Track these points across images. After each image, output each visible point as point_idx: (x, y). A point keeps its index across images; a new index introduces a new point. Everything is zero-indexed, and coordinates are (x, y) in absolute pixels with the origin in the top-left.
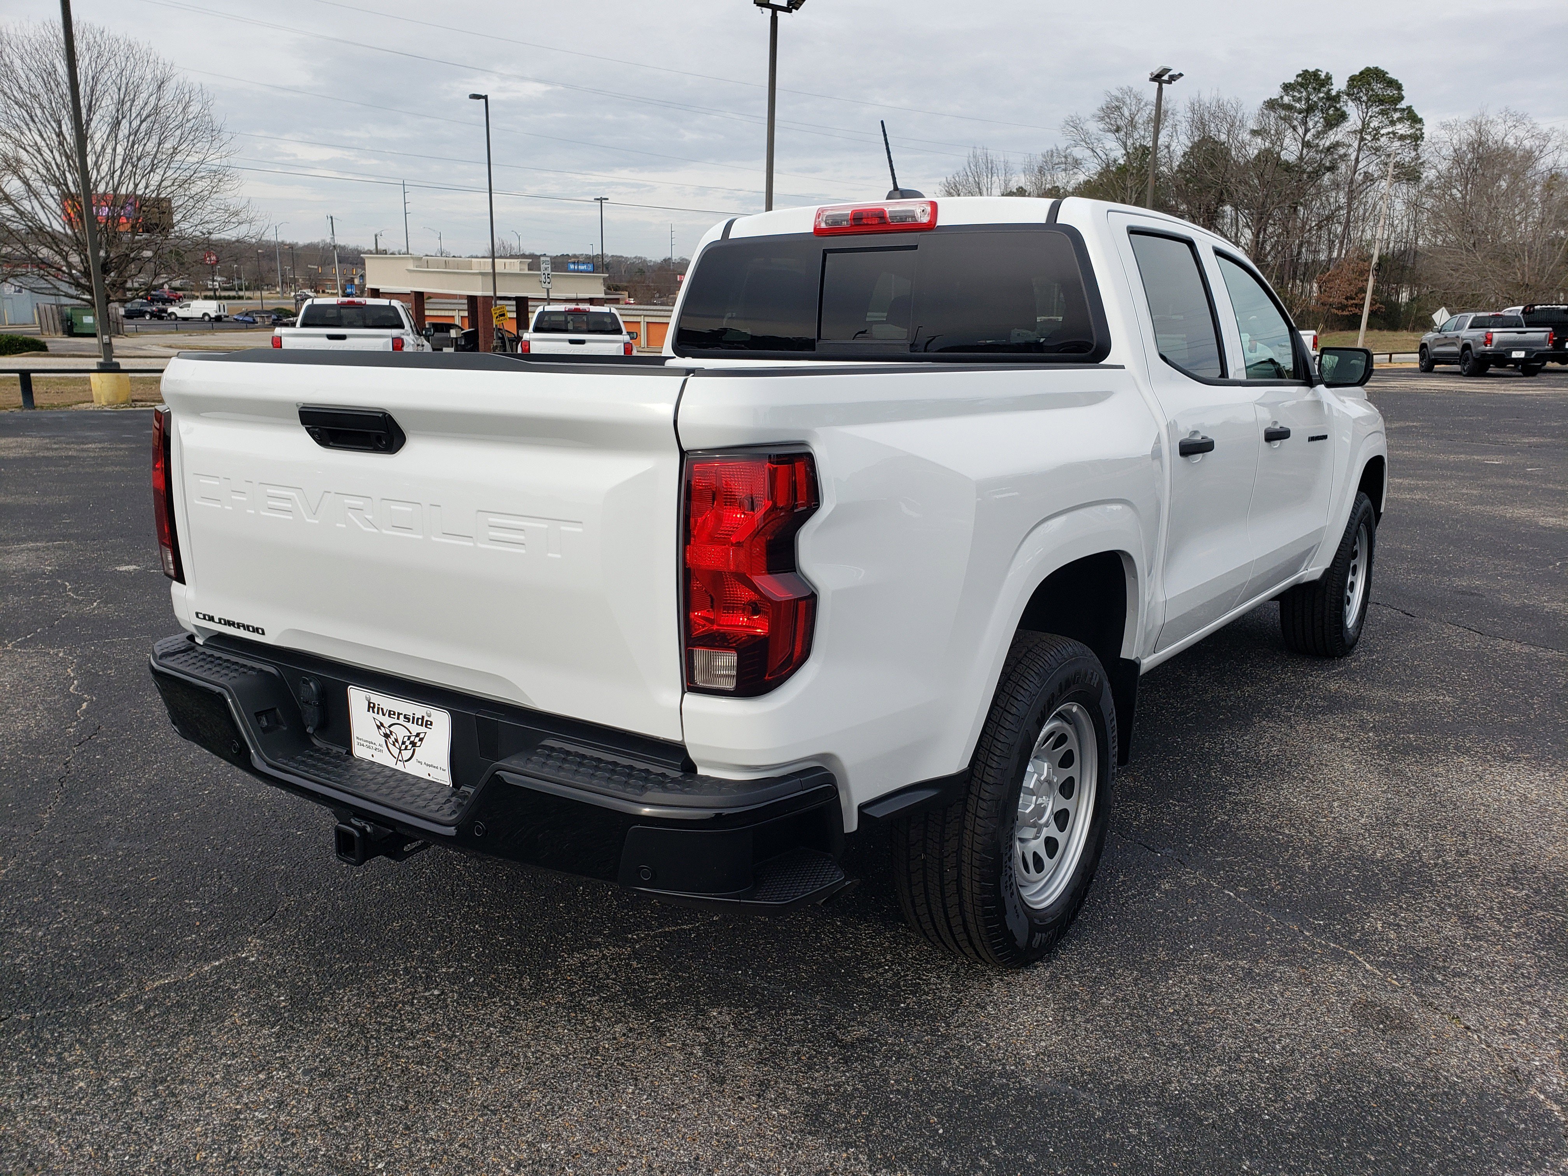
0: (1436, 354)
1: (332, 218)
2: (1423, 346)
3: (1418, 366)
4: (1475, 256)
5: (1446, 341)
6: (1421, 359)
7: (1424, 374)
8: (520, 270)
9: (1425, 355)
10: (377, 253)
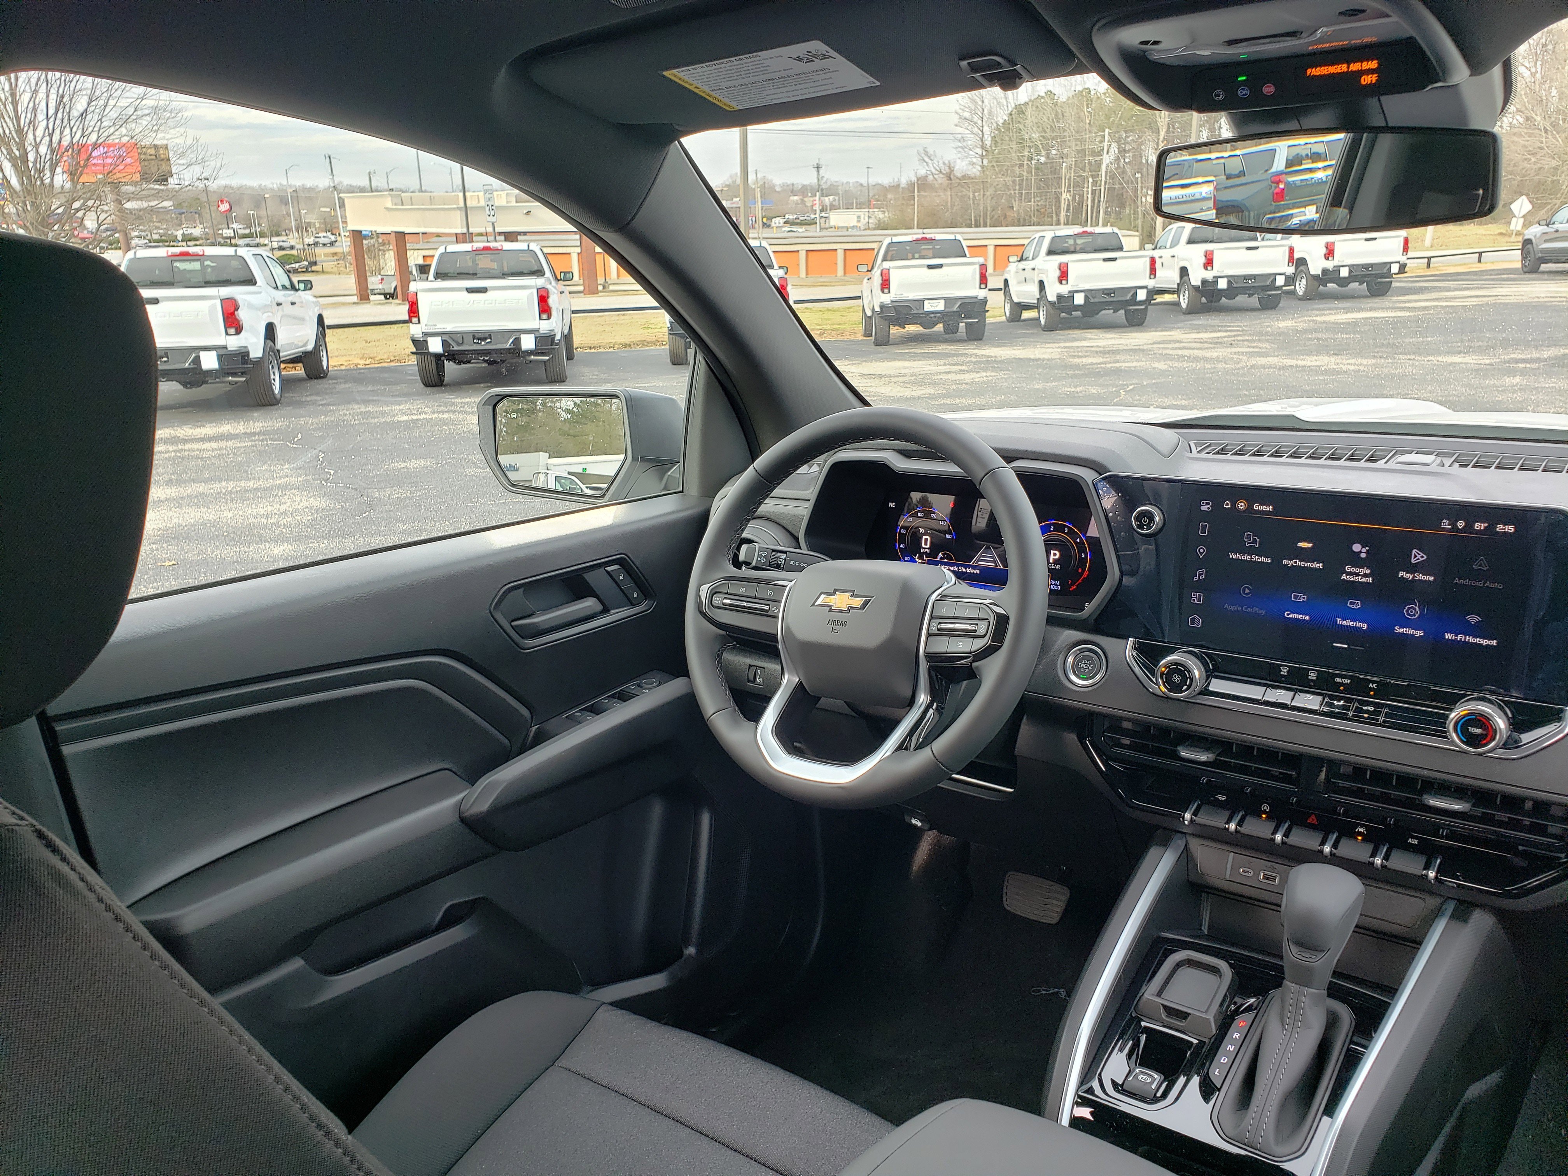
0: (1543, 251)
1: (330, 157)
2: (1527, 242)
3: (1519, 265)
4: (1555, 138)
5: (1557, 235)
6: (1524, 258)
7: (1527, 276)
8: (507, 202)
9: (1529, 252)
10: (372, 191)
